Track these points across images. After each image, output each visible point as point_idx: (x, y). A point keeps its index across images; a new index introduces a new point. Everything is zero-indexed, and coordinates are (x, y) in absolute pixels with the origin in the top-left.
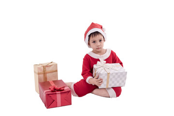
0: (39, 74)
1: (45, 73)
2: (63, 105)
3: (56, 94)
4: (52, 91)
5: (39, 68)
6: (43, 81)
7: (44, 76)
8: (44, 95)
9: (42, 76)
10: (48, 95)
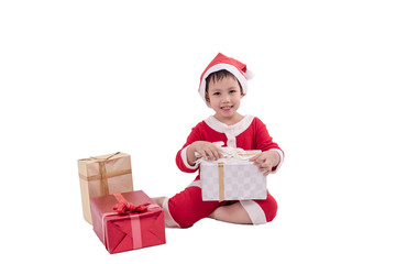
0: (90, 179)
1: (102, 177)
2: (146, 244)
3: (129, 219)
4: (121, 214)
5: (90, 167)
6: (99, 194)
7: (102, 183)
8: (103, 224)
9: (97, 183)
10: (111, 223)
